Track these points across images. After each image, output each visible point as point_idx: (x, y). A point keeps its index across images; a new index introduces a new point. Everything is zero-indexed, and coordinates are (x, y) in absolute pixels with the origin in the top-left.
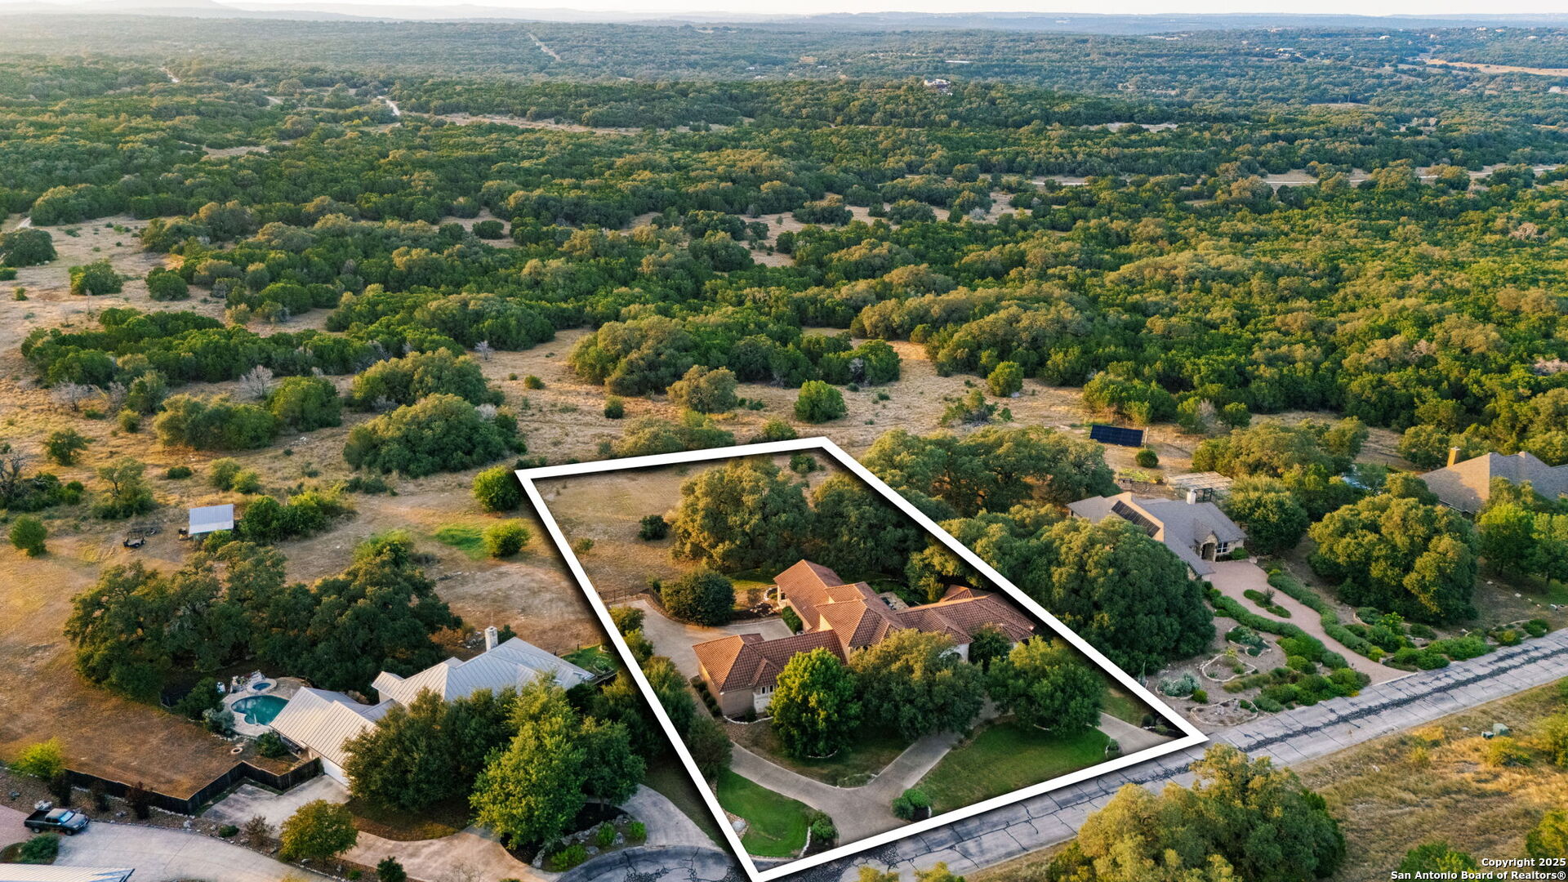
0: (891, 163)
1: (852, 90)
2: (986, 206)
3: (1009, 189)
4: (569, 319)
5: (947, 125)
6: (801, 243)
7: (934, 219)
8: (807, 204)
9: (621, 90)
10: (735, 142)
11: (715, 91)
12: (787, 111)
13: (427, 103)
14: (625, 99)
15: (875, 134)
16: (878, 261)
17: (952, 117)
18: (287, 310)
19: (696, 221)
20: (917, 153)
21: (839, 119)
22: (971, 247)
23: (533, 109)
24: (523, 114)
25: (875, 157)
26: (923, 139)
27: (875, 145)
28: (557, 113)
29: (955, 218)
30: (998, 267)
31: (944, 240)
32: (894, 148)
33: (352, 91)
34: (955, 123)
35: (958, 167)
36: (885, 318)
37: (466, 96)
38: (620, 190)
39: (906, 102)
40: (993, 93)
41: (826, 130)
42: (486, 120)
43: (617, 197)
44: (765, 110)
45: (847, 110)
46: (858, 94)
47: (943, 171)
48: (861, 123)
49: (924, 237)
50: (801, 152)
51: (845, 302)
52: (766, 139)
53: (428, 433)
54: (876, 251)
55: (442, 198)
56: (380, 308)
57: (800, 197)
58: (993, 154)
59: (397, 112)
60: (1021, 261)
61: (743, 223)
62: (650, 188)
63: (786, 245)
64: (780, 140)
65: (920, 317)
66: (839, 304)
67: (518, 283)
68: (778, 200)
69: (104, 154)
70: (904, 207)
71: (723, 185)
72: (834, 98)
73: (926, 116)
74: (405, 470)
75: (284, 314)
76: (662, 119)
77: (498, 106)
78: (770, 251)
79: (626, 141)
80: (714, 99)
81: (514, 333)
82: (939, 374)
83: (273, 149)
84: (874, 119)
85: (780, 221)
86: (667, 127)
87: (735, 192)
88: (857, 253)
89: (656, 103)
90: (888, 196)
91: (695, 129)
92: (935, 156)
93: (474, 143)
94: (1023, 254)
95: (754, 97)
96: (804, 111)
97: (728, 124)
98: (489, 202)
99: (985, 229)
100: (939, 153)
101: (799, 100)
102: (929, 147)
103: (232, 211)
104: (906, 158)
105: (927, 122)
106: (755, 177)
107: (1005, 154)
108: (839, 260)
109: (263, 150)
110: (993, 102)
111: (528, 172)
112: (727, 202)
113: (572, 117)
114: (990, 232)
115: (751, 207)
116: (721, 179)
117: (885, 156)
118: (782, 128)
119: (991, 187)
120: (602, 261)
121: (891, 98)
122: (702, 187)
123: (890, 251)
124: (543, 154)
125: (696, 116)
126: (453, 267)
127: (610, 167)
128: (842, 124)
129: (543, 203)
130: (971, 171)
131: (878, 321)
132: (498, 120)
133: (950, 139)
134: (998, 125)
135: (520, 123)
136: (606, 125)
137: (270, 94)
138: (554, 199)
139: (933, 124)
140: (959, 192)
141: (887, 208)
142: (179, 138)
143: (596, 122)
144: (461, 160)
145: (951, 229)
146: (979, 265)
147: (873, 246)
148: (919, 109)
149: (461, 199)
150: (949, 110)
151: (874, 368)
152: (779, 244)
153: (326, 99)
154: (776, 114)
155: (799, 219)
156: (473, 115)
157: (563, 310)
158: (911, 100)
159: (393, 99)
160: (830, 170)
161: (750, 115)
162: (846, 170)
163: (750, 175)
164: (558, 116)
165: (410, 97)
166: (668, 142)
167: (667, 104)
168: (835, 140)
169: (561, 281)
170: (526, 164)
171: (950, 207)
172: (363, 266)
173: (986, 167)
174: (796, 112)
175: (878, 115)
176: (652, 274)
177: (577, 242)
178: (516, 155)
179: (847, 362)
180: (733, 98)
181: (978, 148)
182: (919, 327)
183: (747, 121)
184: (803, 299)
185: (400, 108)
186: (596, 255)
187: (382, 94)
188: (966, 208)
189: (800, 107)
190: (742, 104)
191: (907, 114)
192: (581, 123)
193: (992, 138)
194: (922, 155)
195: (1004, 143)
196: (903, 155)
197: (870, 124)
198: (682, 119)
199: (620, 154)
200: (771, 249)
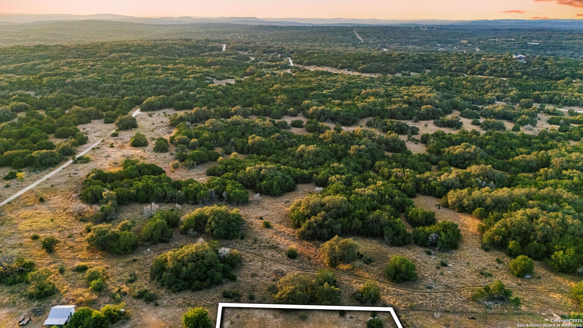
0: (489, 96)
1: (477, 59)
2: (534, 124)
3: (548, 113)
4: (306, 179)
5: (521, 77)
6: (432, 140)
7: (504, 129)
8: (441, 118)
9: (377, 57)
10: (418, 82)
11: (416, 58)
12: (445, 68)
13: (303, 61)
14: (377, 61)
15: (484, 81)
16: (468, 156)
17: (524, 74)
18: (195, 163)
19: (386, 124)
20: (503, 91)
21: (469, 72)
22: (521, 150)
23: (340, 65)
24: (336, 67)
25: (482, 92)
26: (507, 84)
27: (483, 86)
28: (350, 67)
29: (516, 129)
30: (534, 165)
31: (507, 143)
32: (493, 88)
33: (279, 55)
34: (525, 77)
35: (523, 100)
36: (460, 200)
37: (317, 59)
38: (358, 107)
39: (502, 65)
40: (547, 63)
41: (461, 77)
42: (321, 69)
43: (355, 110)
44: (436, 67)
45: (473, 68)
46: (480, 62)
47: (514, 101)
48: (479, 74)
49: (496, 141)
50: (447, 88)
51: (442, 184)
52: (433, 80)
53: (184, 269)
54: (468, 150)
55: (285, 108)
56: (229, 167)
57: (439, 113)
58: (542, 94)
59: (292, 64)
60: (546, 163)
61: (408, 126)
62: (371, 106)
63: (425, 140)
64: (439, 82)
65: (479, 203)
66: (438, 186)
67: (293, 156)
68: (428, 114)
69: (177, 83)
70: (489, 122)
71: (404, 106)
72: (468, 62)
73: (511, 73)
74: (170, 287)
75: (193, 164)
76: (391, 70)
77: (328, 63)
78: (416, 142)
79: (372, 80)
80: (415, 61)
81: (274, 189)
82: (482, 248)
83: (237, 81)
84: (485, 73)
85: (426, 126)
86: (392, 74)
87: (409, 109)
88: (458, 149)
89: (390, 63)
90: (484, 114)
91: (404, 75)
92: (512, 94)
93: (310, 81)
94: (549, 158)
95: (433, 60)
96: (453, 68)
97: (419, 72)
98: (303, 110)
99: (530, 138)
100: (514, 92)
101: (452, 63)
102: (510, 88)
103: (204, 111)
104: (497, 94)
105: (511, 75)
106: (421, 102)
107: (548, 94)
108: (449, 152)
109: (233, 82)
110: (546, 67)
111: (325, 96)
112: (404, 114)
113: (355, 69)
114: (533, 140)
115: (414, 117)
116: (405, 102)
117: (487, 92)
118: (441, 76)
119: (538, 111)
120: (334, 145)
121: (495, 64)
122: (394, 107)
123: (475, 150)
124: (334, 87)
125: (406, 69)
126: (271, 145)
127: (359, 94)
128: (470, 74)
129: (323, 112)
130: (529, 102)
131: (455, 202)
132: (326, 69)
133: (521, 85)
134: (547, 78)
135: (334, 71)
136: (367, 72)
137: (252, 56)
138: (328, 111)
139: (514, 76)
140: (520, 115)
141: (482, 120)
142: (207, 76)
143: (363, 71)
144: (301, 89)
145: (512, 137)
146: (522, 163)
147: (467, 147)
148: (508, 69)
149: (292, 109)
150: (522, 70)
151: (442, 242)
152: (421, 139)
153: (269, 59)
154: (441, 69)
155: (436, 124)
156: (318, 66)
157: (304, 174)
158: (505, 65)
159: (292, 59)
160: (458, 99)
161: (430, 68)
162: (465, 99)
163: (419, 101)
164: (349, 68)
165: (298, 58)
166: (390, 81)
167: (394, 64)
168: (464, 83)
169: (311, 157)
170: (325, 92)
171: (515, 122)
172: (236, 142)
173: (537, 100)
174: (450, 69)
175: (487, 71)
176: (354, 155)
177: (327, 135)
178: (323, 87)
179: (428, 235)
180: (424, 61)
181: (535, 90)
182: (478, 209)
183: (428, 71)
184: (420, 179)
185: (293, 63)
186: (333, 142)
187: (289, 57)
188: (523, 123)
189: (452, 66)
190: (427, 64)
191: (502, 71)
192: (357, 71)
193: (543, 85)
194: (505, 93)
195: (549, 88)
196: (495, 92)
197: (484, 75)
198: (399, 71)
199: (365, 87)
200: (418, 141)
